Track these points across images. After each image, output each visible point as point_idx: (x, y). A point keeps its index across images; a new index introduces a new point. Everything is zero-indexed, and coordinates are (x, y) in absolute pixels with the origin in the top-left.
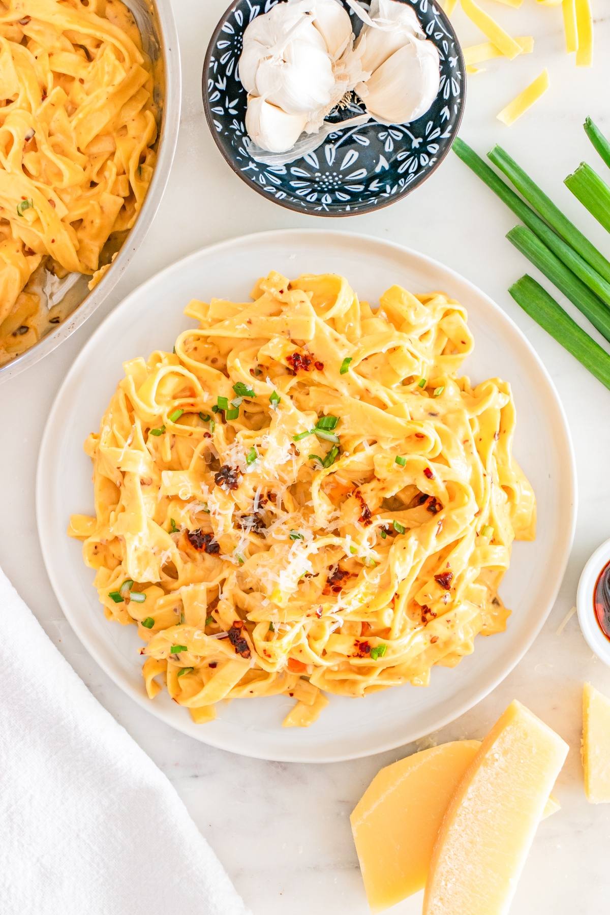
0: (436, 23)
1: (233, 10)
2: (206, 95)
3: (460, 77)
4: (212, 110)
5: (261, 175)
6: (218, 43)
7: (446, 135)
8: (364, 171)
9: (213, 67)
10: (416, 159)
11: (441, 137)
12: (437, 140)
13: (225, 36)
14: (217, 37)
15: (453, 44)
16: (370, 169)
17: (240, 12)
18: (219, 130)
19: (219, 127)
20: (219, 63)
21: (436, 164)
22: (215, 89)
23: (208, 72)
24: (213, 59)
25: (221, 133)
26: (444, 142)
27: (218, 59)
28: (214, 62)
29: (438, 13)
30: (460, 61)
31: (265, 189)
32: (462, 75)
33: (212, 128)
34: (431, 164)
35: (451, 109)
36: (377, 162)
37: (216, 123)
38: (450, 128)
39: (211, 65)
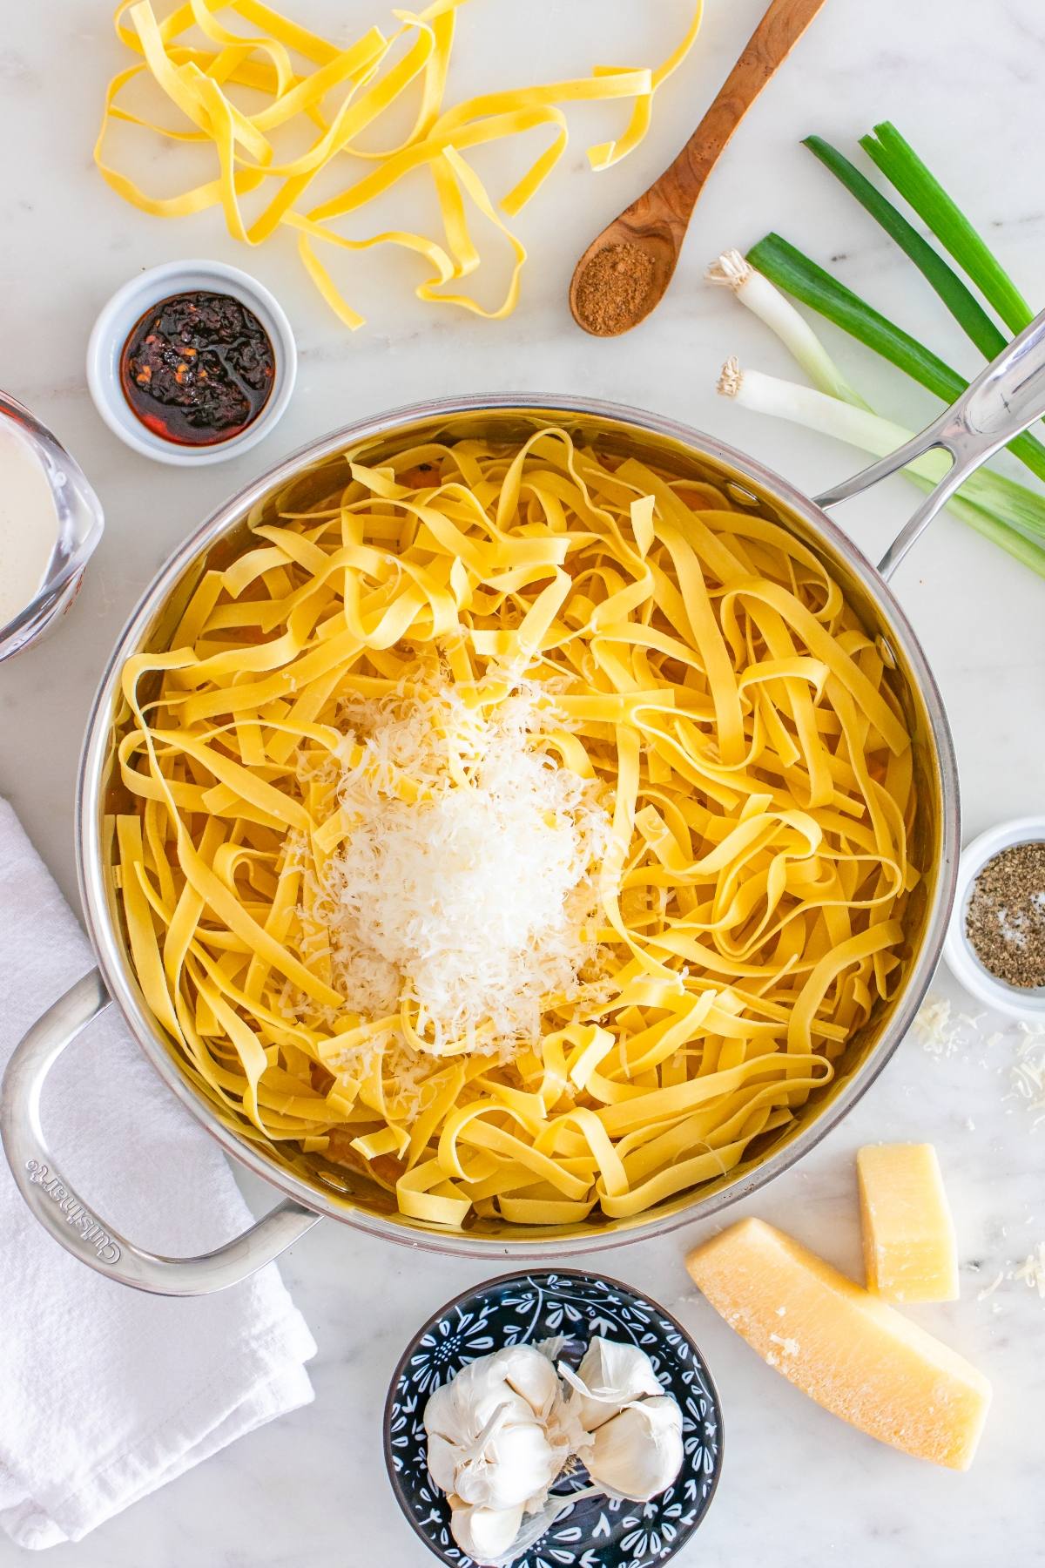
0: (695, 1376)
1: (438, 1321)
2: (388, 1421)
3: (715, 1451)
4: (393, 1442)
5: (444, 1530)
6: (413, 1360)
7: (687, 1521)
8: (578, 1530)
9: (402, 1388)
10: (646, 1536)
11: (681, 1520)
12: (674, 1522)
13: (423, 1350)
14: (414, 1348)
15: (712, 1408)
16: (587, 1533)
17: (447, 1323)
18: (398, 1469)
19: (399, 1463)
21: (669, 1556)
22: (401, 1413)
23: (394, 1395)
24: (403, 1378)
25: (401, 1474)
26: (682, 1529)
27: (409, 1378)
28: (404, 1382)
29: (699, 1366)
30: (719, 1432)
31: (446, 1553)
32: (720, 1450)
33: (390, 1465)
34: (663, 1555)
35: (698, 1485)
36: (597, 1523)
37: (396, 1459)
38: (693, 1512)
39: (400, 1385)
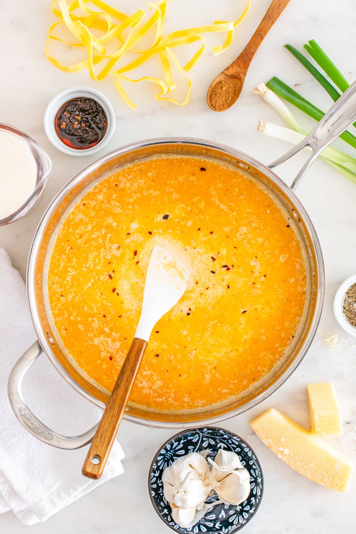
0: (254, 462)
1: (167, 445)
2: (150, 479)
4: (152, 486)
5: (169, 516)
6: (158, 458)
7: (252, 511)
8: (214, 515)
9: (154, 468)
10: (238, 517)
11: (250, 511)
12: (247, 512)
13: (161, 455)
14: (158, 455)
15: (260, 473)
16: (217, 516)
17: (169, 445)
18: (153, 495)
19: (153, 494)
20: (157, 466)
21: (246, 523)
22: (154, 476)
23: (152, 470)
24: (155, 464)
25: (154, 497)
26: (250, 514)
27: (157, 464)
28: (155, 466)
29: (255, 459)
30: (262, 481)
31: (170, 524)
32: (262, 487)
33: (150, 494)
34: (244, 523)
35: (255, 499)
36: (221, 513)
37: (153, 492)
38: (254, 508)
